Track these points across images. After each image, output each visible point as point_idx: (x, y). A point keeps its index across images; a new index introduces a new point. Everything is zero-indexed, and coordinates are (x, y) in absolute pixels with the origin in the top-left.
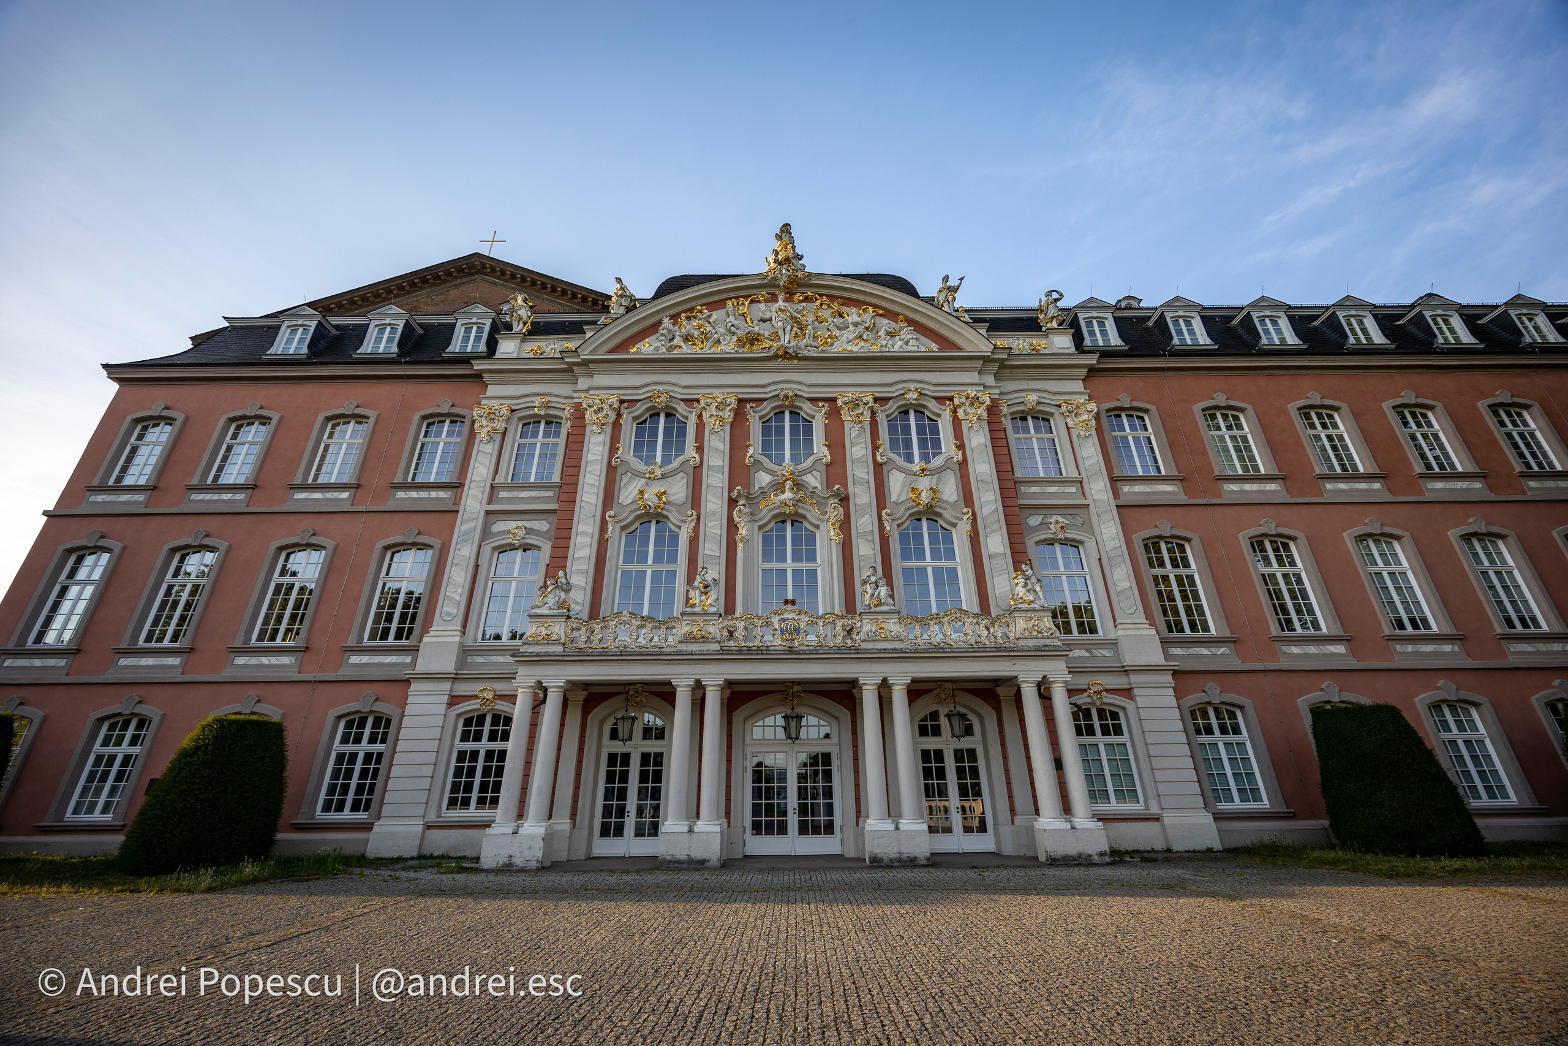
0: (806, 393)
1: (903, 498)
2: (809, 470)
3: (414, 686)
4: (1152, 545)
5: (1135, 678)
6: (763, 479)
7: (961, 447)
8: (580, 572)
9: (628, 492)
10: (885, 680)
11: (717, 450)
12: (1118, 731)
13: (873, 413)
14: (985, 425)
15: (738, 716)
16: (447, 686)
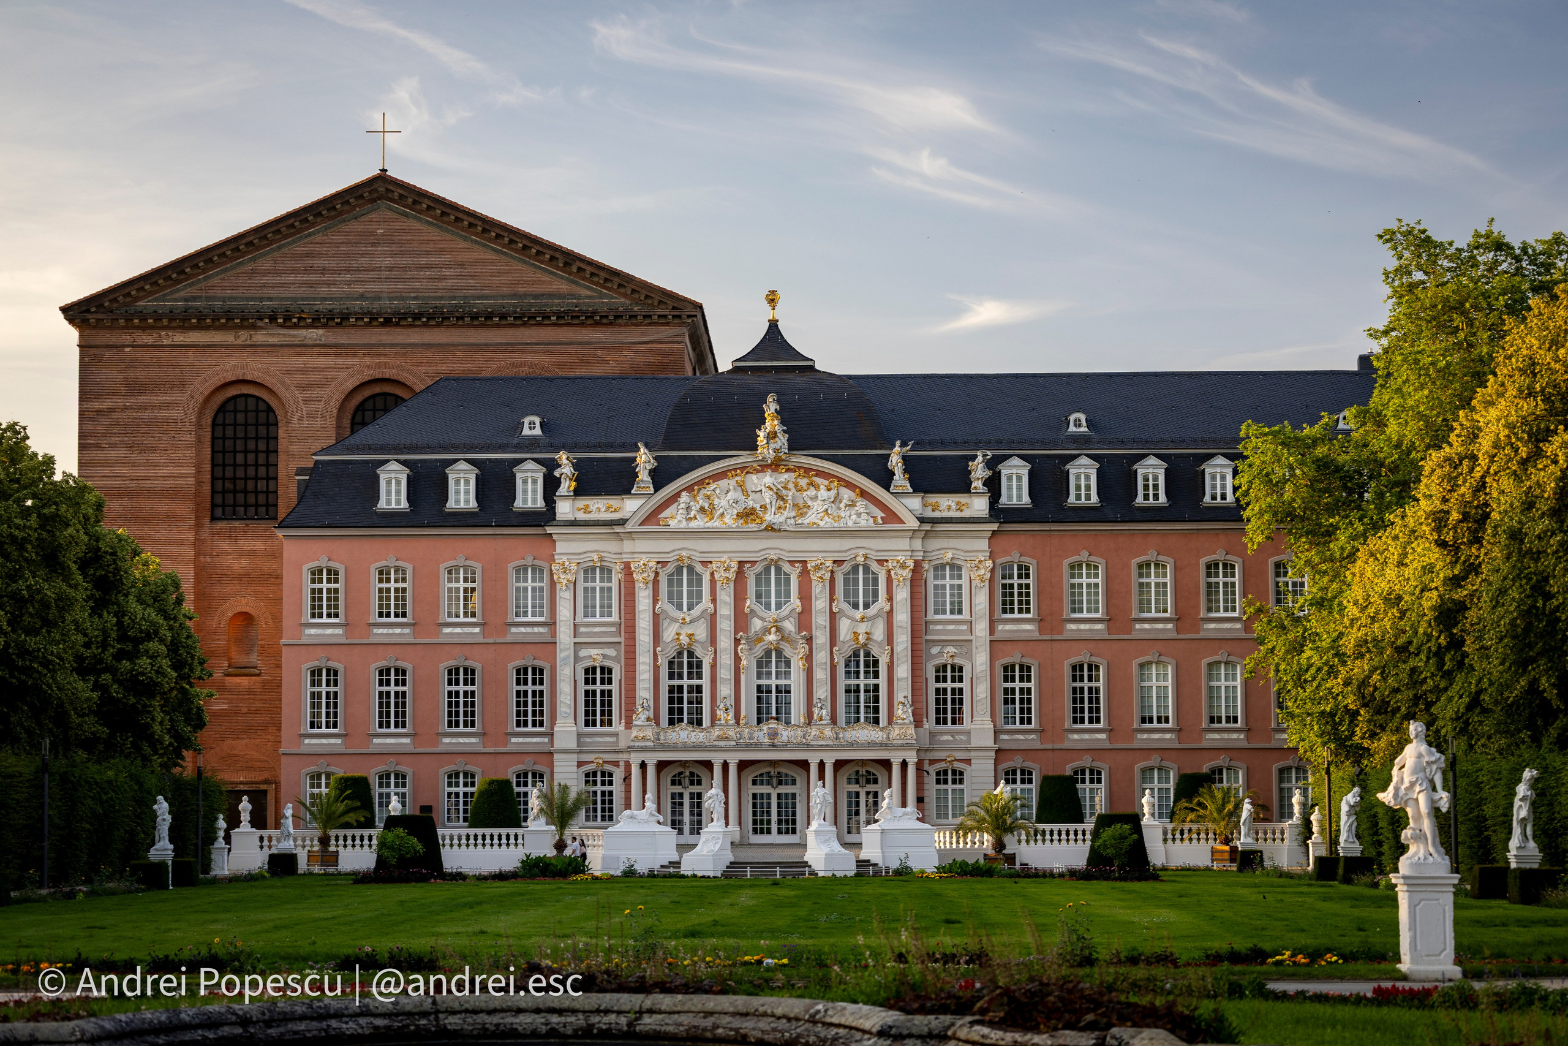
0: (786, 556)
1: (848, 638)
2: (787, 618)
3: (556, 756)
4: (1008, 669)
5: (973, 754)
6: (757, 625)
7: (890, 599)
8: (645, 689)
9: (669, 633)
10: (822, 761)
11: (725, 603)
12: (961, 781)
13: (832, 572)
14: (908, 583)
15: (744, 774)
16: (575, 756)
